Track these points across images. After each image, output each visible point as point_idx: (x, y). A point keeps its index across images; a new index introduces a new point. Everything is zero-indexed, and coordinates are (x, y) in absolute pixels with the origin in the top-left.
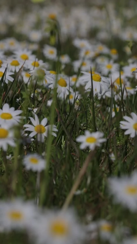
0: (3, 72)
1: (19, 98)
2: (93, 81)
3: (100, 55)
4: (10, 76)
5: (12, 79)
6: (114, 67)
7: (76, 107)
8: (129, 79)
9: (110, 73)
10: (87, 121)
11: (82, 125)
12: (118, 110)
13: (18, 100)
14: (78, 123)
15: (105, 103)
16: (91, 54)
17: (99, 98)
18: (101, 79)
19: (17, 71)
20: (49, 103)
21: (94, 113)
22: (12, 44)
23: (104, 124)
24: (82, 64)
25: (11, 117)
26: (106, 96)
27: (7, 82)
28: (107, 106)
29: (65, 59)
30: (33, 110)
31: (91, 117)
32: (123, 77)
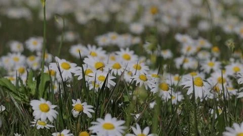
0: (106, 76)
1: (121, 103)
2: (195, 86)
3: (202, 49)
4: (112, 80)
5: (114, 84)
6: (216, 65)
7: (179, 112)
8: (231, 78)
9: (212, 71)
10: (190, 125)
11: (184, 129)
12: (220, 112)
13: (120, 105)
14: (180, 128)
15: (208, 104)
16: (193, 50)
17: (201, 100)
18: (203, 84)
19: (120, 74)
20: (152, 105)
21: (196, 118)
22: (114, 38)
23: (207, 128)
24: (184, 62)
25: (113, 128)
26: (208, 98)
27: (109, 86)
28: (210, 107)
29: (167, 54)
30: (135, 116)
31: (193, 122)
32: (225, 76)
